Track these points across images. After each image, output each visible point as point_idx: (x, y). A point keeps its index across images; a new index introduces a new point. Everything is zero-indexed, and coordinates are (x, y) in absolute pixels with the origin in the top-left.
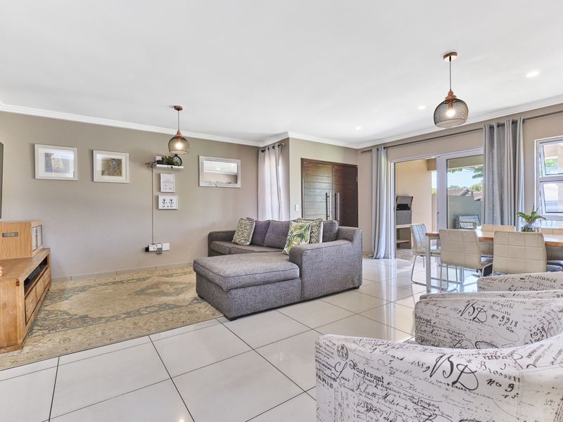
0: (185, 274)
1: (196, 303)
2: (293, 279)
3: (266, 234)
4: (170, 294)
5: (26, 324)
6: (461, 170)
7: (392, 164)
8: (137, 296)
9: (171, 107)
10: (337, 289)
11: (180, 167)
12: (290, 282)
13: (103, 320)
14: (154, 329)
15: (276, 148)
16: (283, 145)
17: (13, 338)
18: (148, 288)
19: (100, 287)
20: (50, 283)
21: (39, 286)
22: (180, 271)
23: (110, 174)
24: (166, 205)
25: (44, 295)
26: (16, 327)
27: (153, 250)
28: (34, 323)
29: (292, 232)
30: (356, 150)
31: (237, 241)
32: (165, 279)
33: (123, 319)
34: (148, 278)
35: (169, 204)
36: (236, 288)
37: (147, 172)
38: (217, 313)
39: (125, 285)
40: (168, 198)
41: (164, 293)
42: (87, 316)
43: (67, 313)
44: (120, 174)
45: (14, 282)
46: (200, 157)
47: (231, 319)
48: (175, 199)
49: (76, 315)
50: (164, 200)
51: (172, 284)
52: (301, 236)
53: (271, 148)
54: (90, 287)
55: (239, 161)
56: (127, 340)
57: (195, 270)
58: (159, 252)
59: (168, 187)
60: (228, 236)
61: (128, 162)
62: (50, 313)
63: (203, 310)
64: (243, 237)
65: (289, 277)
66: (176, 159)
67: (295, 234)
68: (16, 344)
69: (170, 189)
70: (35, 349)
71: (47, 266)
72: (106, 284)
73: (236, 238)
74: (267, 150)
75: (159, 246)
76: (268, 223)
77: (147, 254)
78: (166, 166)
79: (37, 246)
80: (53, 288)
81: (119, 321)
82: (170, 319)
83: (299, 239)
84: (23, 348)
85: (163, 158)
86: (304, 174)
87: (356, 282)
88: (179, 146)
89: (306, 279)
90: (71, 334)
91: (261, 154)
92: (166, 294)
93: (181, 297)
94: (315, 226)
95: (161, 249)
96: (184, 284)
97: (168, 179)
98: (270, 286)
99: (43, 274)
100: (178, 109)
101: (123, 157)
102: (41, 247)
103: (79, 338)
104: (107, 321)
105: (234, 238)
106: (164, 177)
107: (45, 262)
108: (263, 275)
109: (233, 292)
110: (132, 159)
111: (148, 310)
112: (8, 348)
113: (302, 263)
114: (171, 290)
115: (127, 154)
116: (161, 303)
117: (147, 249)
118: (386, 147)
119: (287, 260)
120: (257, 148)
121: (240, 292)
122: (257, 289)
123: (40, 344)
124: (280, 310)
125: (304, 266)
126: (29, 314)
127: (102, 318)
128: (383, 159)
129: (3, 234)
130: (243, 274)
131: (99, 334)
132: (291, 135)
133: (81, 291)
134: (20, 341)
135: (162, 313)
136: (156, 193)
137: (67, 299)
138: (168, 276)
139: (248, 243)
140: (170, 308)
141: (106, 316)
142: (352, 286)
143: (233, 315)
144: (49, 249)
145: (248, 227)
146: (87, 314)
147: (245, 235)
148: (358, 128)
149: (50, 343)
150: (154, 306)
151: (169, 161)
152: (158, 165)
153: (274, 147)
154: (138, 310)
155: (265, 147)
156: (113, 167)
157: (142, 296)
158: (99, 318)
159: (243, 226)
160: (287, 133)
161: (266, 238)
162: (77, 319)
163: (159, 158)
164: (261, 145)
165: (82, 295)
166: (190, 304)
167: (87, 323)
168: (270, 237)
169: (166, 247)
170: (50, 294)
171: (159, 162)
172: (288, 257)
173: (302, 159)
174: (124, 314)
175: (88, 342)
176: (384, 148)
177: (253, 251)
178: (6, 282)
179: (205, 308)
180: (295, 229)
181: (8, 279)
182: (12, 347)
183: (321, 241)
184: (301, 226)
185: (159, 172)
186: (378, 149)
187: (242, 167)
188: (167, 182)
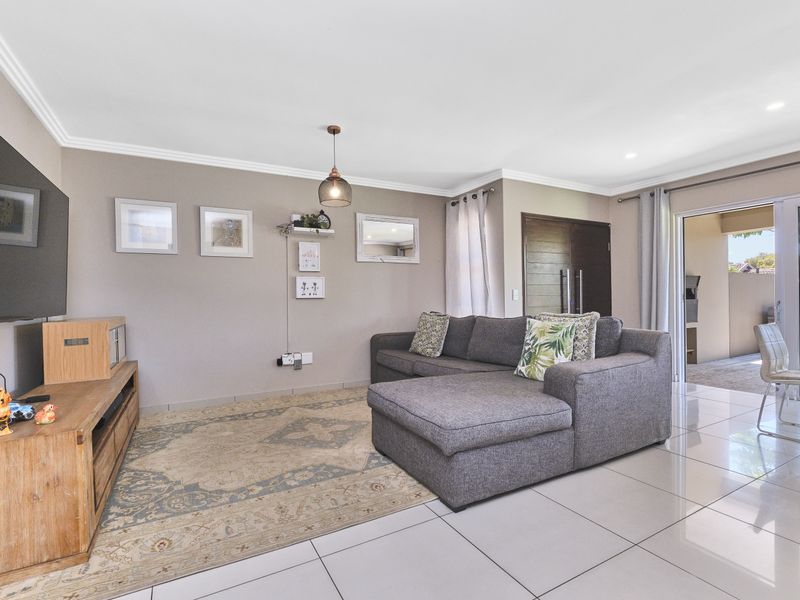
0: (340, 403)
1: (378, 465)
2: (560, 430)
3: (469, 339)
4: (328, 443)
5: (96, 510)
6: (760, 233)
7: (680, 220)
8: (273, 446)
9: (323, 128)
10: (633, 447)
11: (330, 231)
12: (555, 436)
13: (225, 498)
14: (317, 525)
15: (480, 196)
16: (492, 192)
17: (72, 542)
18: (288, 429)
19: (213, 426)
20: (137, 419)
21: (120, 429)
22: (330, 398)
23: (225, 244)
24: (307, 292)
25: (129, 439)
26: (77, 521)
27: (289, 363)
28: (110, 501)
29: (534, 339)
30: (608, 198)
31: (420, 350)
32: (311, 413)
33: (259, 496)
34: (285, 409)
35: (312, 292)
36: (467, 450)
37: (278, 240)
38: (425, 492)
39: (251, 422)
40: (310, 281)
41: (316, 441)
42: (196, 487)
43: (165, 478)
44: (239, 243)
45: (73, 437)
46: (358, 215)
47: (457, 510)
48: (320, 281)
49: (178, 483)
50: (304, 284)
51: (325, 423)
52: (557, 346)
53: (469, 197)
54: (198, 424)
55: (417, 221)
56: (273, 549)
57: (370, 405)
58: (298, 365)
59: (310, 264)
60: (404, 341)
61: (251, 225)
62: (138, 475)
63: (395, 483)
64: (430, 344)
65: (557, 426)
66: (322, 219)
67: (541, 341)
68: (78, 553)
69: (314, 266)
70: (111, 564)
71: (134, 389)
72: (221, 420)
73: (418, 344)
74: (462, 202)
75: (297, 357)
76: (472, 321)
77: (281, 369)
78: (308, 230)
79: (118, 358)
80: (142, 424)
81: (252, 500)
82: (341, 502)
83: (552, 351)
84: (89, 557)
85: (302, 217)
86: (526, 240)
87: (663, 432)
88: (335, 192)
89: (582, 428)
90: (174, 527)
91: (451, 209)
92: (322, 444)
93: (347, 449)
94: (580, 327)
95: (300, 361)
96: (344, 422)
97: (311, 251)
98: (520, 445)
99: (126, 406)
100: (334, 130)
101: (245, 218)
102: (124, 360)
103: (187, 540)
104: (233, 500)
105: (413, 345)
106: (305, 247)
107: (131, 384)
108: (512, 424)
109: (461, 457)
110: (256, 220)
111: (298, 476)
112: (64, 561)
113: (575, 398)
114: (327, 435)
115: (250, 213)
116: (317, 463)
117: (280, 362)
118: (669, 190)
119: (539, 390)
120: (444, 200)
121: (473, 456)
122: (501, 450)
123: (120, 552)
124: (539, 489)
125: (579, 404)
126: (100, 489)
127: (222, 491)
128: (664, 211)
129: (66, 341)
130: (479, 422)
131: (221, 531)
132: (507, 174)
133: (185, 432)
134: (84, 548)
135: (322, 484)
136: (292, 273)
137: (163, 447)
138: (314, 407)
139: (438, 354)
140: (335, 476)
141: (228, 487)
142: (655, 441)
143: (461, 502)
144: (136, 362)
145: (438, 327)
146: (196, 480)
147: (433, 340)
148: (630, 156)
149: (137, 548)
150: (305, 468)
151: (312, 222)
152: (296, 229)
153: (475, 197)
154: (281, 477)
155: (457, 197)
156: (230, 233)
157: (282, 447)
158: (216, 491)
159: (429, 325)
160: (499, 171)
161: (470, 347)
162: (181, 491)
163: (297, 217)
164: (451, 194)
165: (186, 439)
166: (367, 468)
167: (198, 502)
168: (477, 344)
169: (307, 358)
170: (137, 436)
171: (298, 224)
172: (541, 386)
173: (523, 215)
174: (258, 484)
175: (205, 552)
176: (665, 192)
177: (459, 371)
178: (59, 436)
179: (396, 480)
180: (542, 333)
181: (63, 431)
182: (71, 559)
183: (594, 355)
184: (553, 328)
185: (297, 239)
186: (652, 195)
187: (422, 231)
188: (310, 254)
